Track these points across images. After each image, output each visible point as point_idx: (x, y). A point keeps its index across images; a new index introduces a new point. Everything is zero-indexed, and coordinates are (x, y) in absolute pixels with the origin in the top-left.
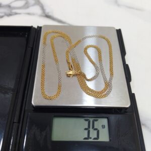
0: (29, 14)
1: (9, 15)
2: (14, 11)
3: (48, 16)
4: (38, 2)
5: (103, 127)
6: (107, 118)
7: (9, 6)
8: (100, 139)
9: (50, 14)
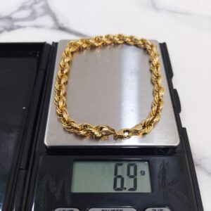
0: (36, 27)
1: (10, 29)
2: (16, 24)
3: (62, 29)
4: (48, 11)
5: (143, 173)
6: (148, 161)
7: (9, 18)
8: (139, 190)
9: (65, 26)
